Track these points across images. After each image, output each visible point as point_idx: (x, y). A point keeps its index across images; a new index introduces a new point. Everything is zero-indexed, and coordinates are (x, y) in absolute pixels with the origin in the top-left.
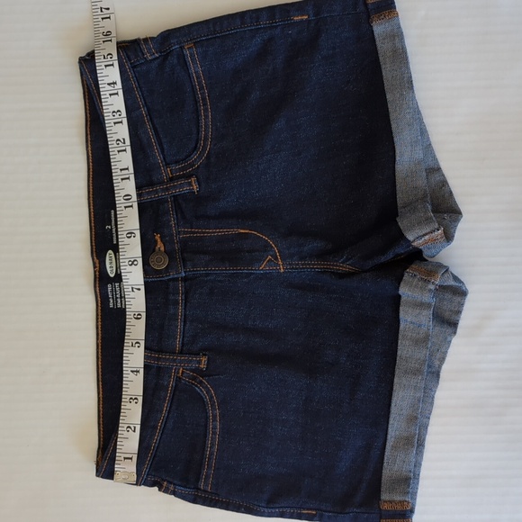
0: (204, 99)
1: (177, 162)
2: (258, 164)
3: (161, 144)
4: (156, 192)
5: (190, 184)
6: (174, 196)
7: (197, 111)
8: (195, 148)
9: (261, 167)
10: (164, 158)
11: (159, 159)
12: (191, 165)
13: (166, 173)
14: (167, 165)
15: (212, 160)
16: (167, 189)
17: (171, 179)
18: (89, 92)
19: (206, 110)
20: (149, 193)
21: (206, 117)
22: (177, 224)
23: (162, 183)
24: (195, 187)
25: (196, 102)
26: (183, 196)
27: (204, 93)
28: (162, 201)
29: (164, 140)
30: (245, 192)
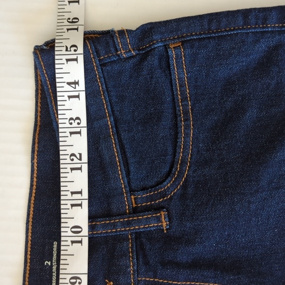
0: (186, 113)
1: (144, 189)
2: (249, 202)
3: (126, 164)
4: (114, 225)
5: (159, 219)
6: (136, 233)
7: (176, 126)
8: (169, 174)
9: (253, 207)
10: (129, 183)
11: (123, 183)
12: (163, 195)
13: (129, 201)
14: (132, 191)
15: (190, 190)
16: (129, 223)
17: (135, 211)
18: (43, 90)
19: (187, 127)
20: (105, 226)
21: (187, 135)
22: (137, 272)
23: (123, 214)
24: (165, 224)
25: (176, 116)
26: (149, 235)
27: (187, 105)
28: (120, 239)
29: (131, 161)
30: (229, 235)
